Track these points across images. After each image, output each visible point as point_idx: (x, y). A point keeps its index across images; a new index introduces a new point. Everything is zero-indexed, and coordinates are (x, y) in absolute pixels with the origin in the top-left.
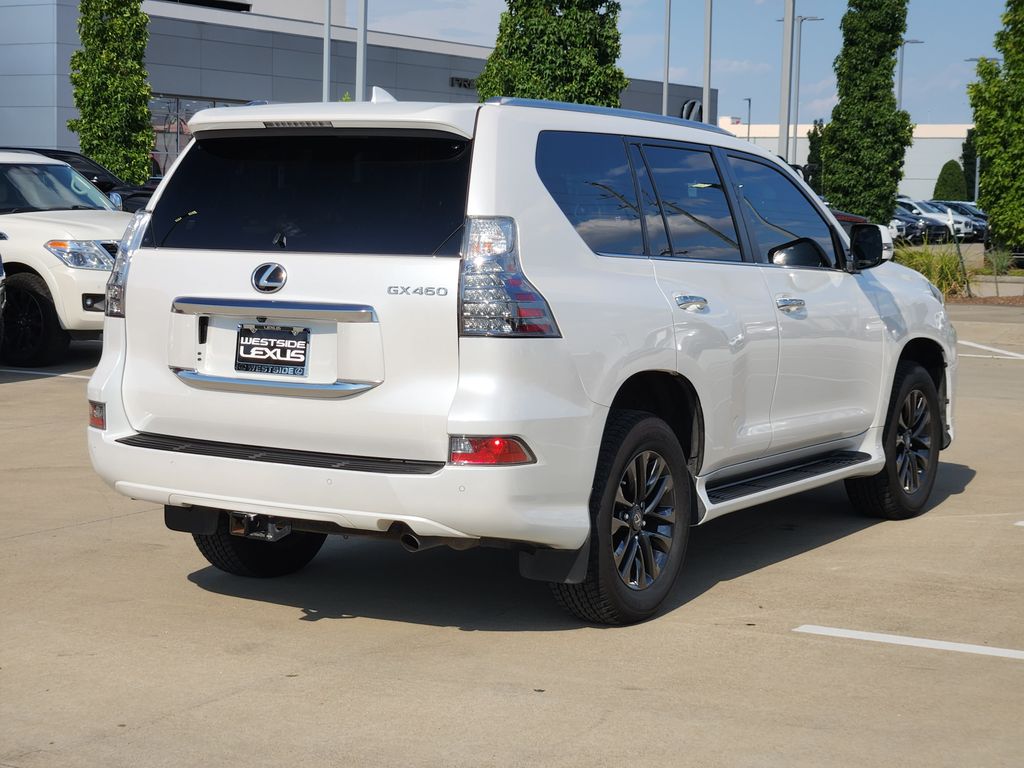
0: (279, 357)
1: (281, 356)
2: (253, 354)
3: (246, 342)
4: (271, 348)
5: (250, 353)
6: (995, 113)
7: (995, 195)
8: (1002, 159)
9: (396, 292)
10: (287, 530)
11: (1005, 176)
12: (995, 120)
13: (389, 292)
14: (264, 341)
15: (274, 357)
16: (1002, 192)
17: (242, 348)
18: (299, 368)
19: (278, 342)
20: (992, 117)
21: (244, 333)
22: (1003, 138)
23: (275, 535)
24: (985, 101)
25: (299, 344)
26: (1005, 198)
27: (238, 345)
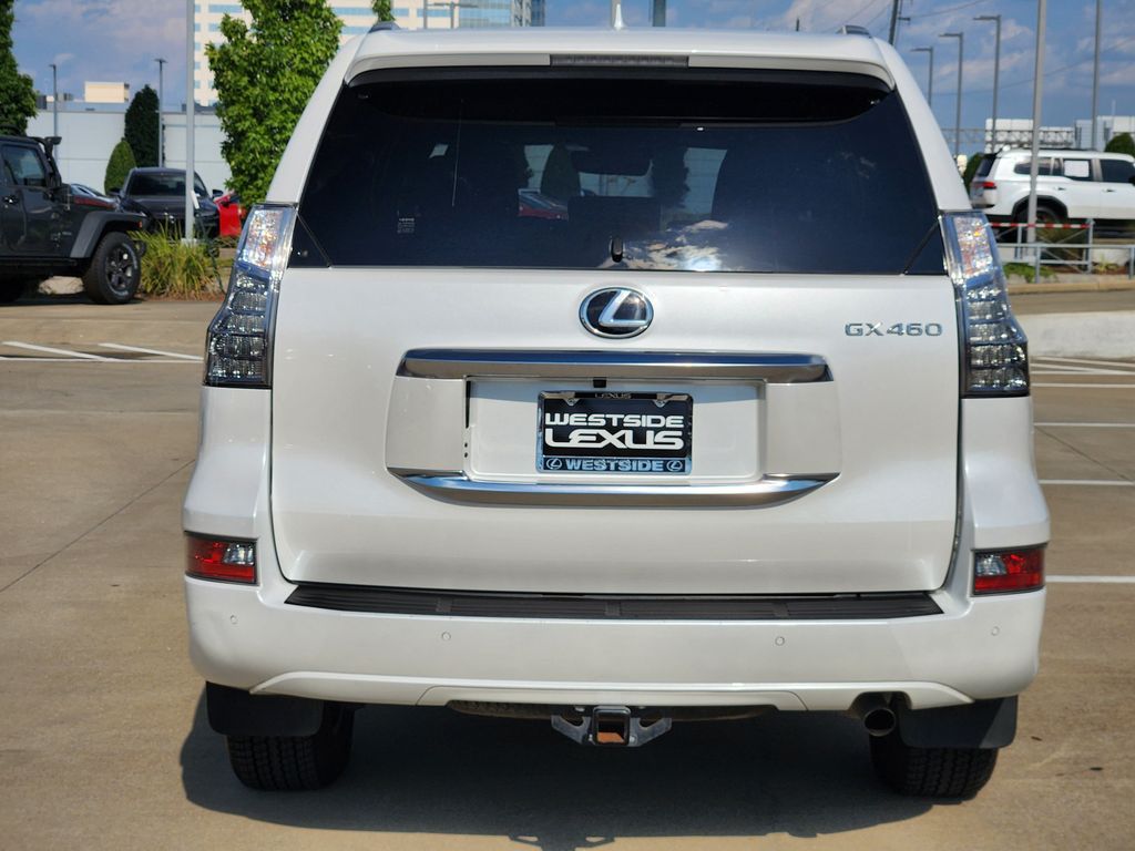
0: (630, 444)
1: (635, 441)
2: (575, 440)
3: (557, 421)
4: (613, 431)
5: (568, 440)
6: (246, 79)
7: (250, 175)
8: (256, 133)
9: (860, 332)
10: (664, 725)
11: (263, 153)
12: (246, 88)
13: (848, 333)
14: (598, 419)
15: (619, 445)
16: (258, 171)
17: (549, 432)
18: (676, 460)
19: (627, 419)
20: (243, 84)
21: (551, 406)
22: (256, 109)
23: (639, 737)
24: (233, 65)
25: (674, 421)
26: (262, 179)
27: (543, 427)
